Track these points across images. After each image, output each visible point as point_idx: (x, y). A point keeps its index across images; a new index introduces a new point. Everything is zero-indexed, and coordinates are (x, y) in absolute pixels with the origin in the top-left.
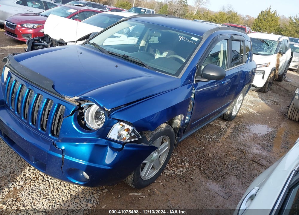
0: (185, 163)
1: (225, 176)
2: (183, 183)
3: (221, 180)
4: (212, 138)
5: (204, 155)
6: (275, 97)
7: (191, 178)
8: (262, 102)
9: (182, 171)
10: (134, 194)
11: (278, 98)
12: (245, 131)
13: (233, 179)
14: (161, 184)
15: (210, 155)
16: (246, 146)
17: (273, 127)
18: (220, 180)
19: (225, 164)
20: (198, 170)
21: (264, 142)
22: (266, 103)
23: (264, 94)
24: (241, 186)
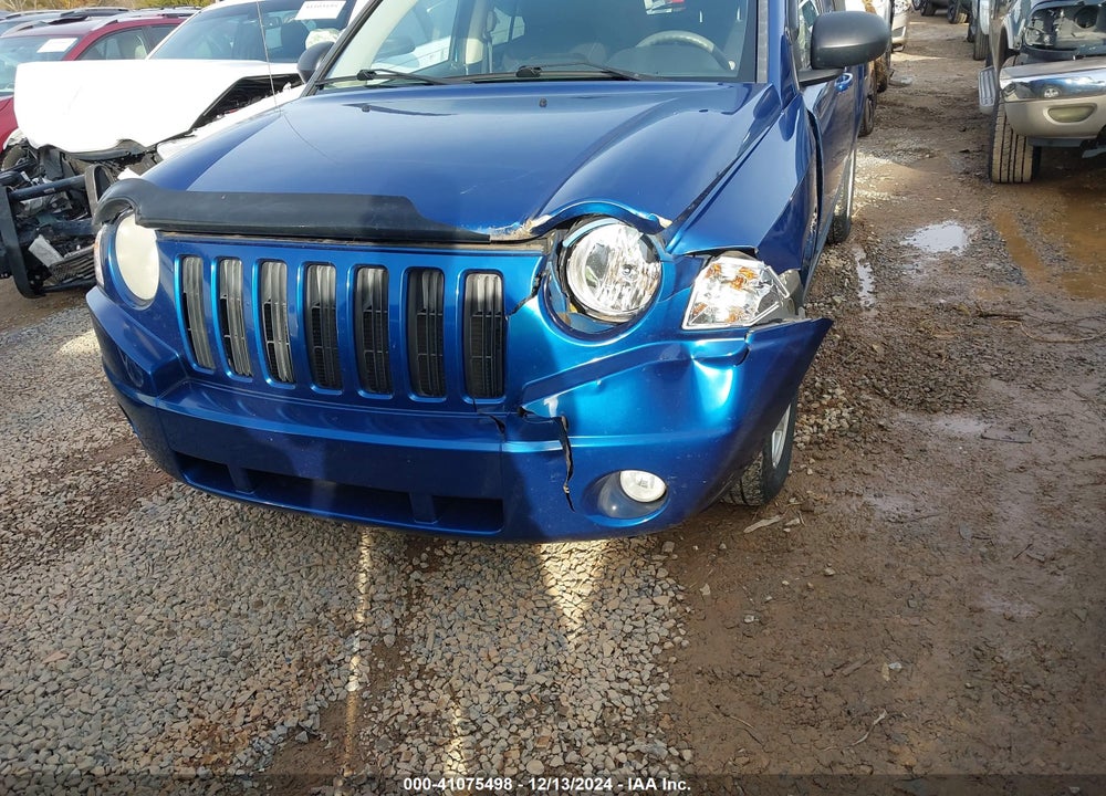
0: (830, 391)
1: (969, 385)
2: (869, 446)
3: (969, 401)
4: (835, 303)
5: (862, 353)
6: (905, 138)
7: (881, 426)
8: (883, 161)
9: (839, 417)
10: (759, 525)
11: (918, 139)
12: (906, 254)
13: (996, 385)
14: (810, 472)
15: (875, 347)
16: (948, 293)
17: (976, 220)
18: (965, 402)
19: (940, 355)
20: (879, 400)
21: (990, 265)
22: (893, 161)
23: (869, 139)
24: (1034, 395)
